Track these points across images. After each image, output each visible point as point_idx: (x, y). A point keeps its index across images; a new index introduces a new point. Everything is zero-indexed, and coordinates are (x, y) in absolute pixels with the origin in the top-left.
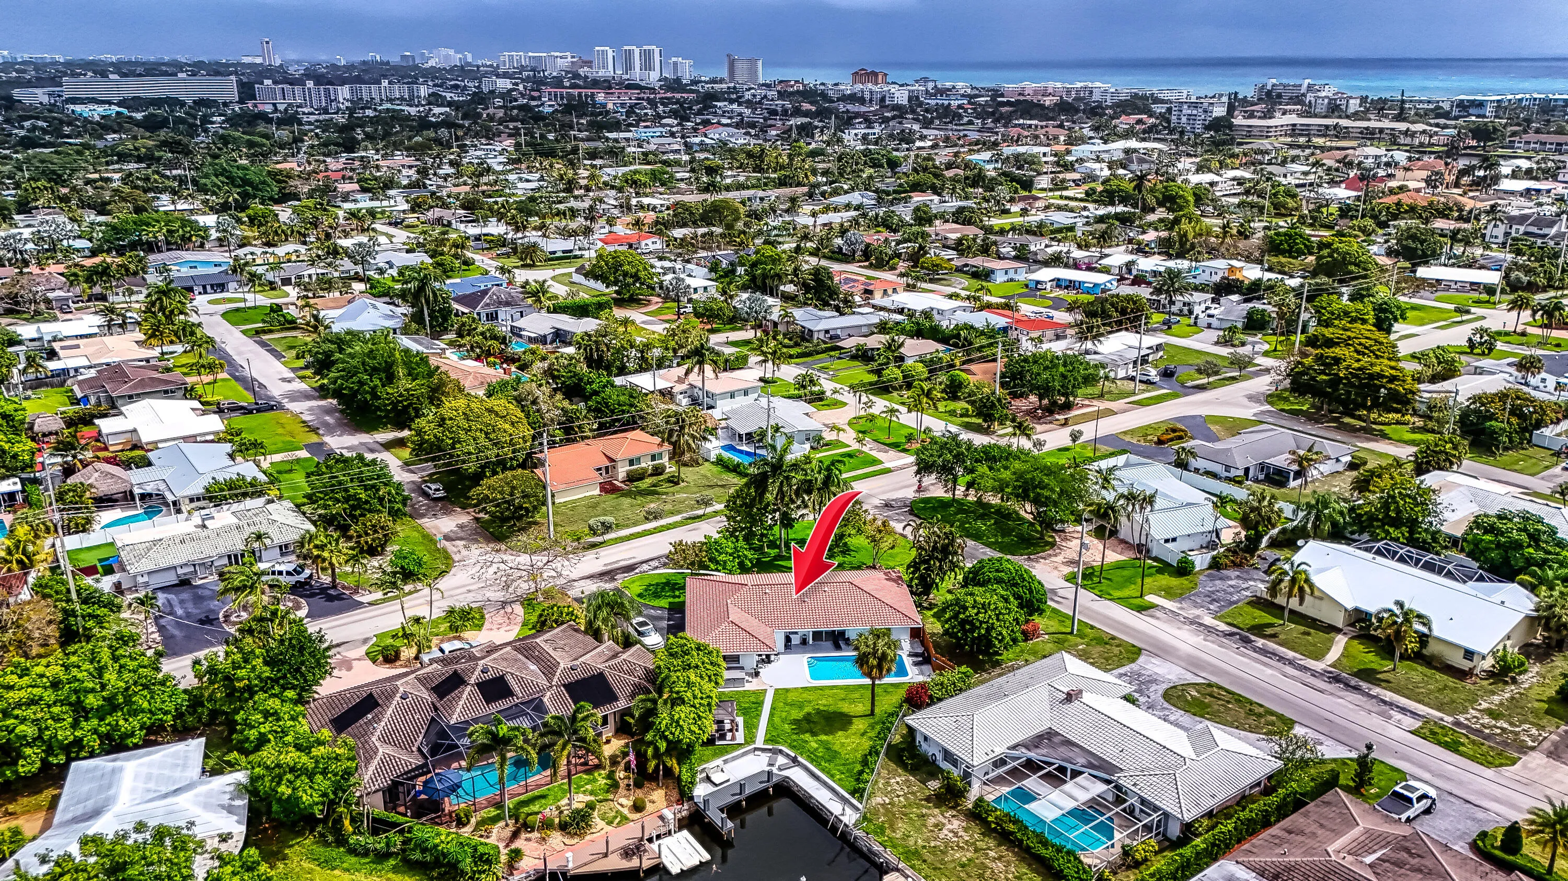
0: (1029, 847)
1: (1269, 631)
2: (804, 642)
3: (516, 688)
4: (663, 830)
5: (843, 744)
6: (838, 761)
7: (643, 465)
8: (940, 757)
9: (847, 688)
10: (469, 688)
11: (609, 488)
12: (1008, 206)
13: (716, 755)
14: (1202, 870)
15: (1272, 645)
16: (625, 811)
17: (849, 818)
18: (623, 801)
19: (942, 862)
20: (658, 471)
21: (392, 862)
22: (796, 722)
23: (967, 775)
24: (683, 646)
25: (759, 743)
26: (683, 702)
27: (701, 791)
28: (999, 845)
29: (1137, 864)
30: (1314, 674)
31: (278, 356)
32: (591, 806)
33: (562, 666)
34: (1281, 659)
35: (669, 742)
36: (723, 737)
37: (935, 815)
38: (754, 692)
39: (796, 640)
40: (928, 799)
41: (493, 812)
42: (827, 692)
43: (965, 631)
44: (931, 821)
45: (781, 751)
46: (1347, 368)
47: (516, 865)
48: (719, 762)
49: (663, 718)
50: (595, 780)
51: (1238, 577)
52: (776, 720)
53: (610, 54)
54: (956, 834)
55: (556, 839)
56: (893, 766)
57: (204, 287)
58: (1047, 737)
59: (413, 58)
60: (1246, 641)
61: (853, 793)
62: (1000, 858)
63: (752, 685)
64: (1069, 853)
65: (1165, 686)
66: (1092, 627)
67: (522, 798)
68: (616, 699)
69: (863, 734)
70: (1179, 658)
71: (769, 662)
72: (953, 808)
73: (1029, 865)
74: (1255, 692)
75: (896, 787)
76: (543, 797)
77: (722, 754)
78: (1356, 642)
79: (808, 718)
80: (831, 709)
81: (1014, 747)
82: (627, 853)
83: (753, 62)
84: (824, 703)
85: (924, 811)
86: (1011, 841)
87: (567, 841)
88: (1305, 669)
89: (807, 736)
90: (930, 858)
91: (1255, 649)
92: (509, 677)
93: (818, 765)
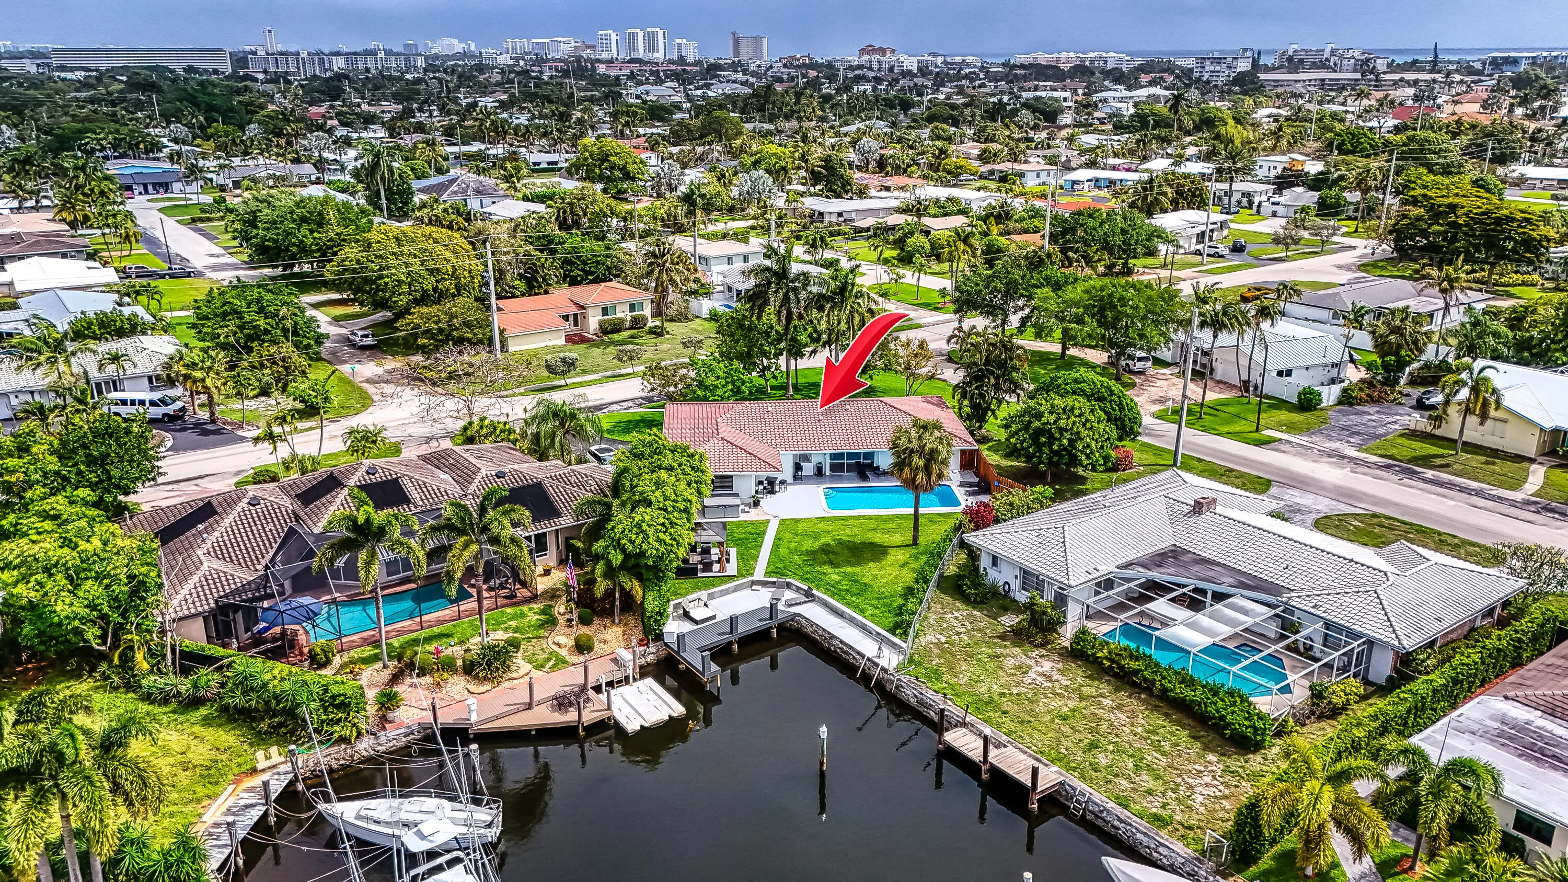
0: (1165, 690)
1: (1438, 461)
2: (819, 472)
3: (415, 495)
4: (618, 676)
5: (875, 577)
6: (869, 595)
7: (620, 315)
8: (1015, 585)
9: (878, 518)
10: (345, 492)
11: (574, 339)
12: (1031, 134)
13: (697, 588)
14: (1454, 707)
15: (1444, 476)
16: (564, 653)
17: (889, 660)
18: (562, 640)
19: (1031, 712)
20: (638, 323)
21: (203, 711)
22: (808, 553)
23: (1061, 600)
24: (650, 444)
25: (759, 573)
26: (649, 504)
27: (673, 628)
28: (1117, 690)
29: (1335, 712)
30: (1513, 504)
31: (210, 237)
32: (515, 645)
33: (484, 472)
34: (1463, 489)
35: (627, 556)
36: (708, 567)
37: (1015, 655)
38: (752, 523)
39: (808, 469)
40: (1003, 637)
41: (368, 651)
42: (851, 522)
43: (1039, 446)
44: (1010, 663)
45: (789, 585)
46: (1467, 215)
47: (390, 715)
48: (703, 594)
49: (621, 522)
50: (522, 615)
51: (1378, 412)
52: (783, 551)
53: (614, 37)
54: (1048, 678)
55: (457, 685)
56: (948, 599)
57: (145, 186)
58: (1172, 556)
59: (416, 46)
60: (1412, 473)
61: (892, 631)
62: (1120, 707)
63: (753, 515)
64: (1231, 693)
65: (1314, 516)
66: (1199, 460)
67: (414, 635)
68: (558, 515)
69: (903, 566)
70: (1324, 489)
71: (772, 492)
72: (1042, 645)
73: (1167, 715)
74: (1438, 522)
75: (955, 623)
76: (447, 636)
77: (706, 587)
78: (1558, 471)
79: (825, 550)
80: (857, 540)
81: (1127, 566)
82: (561, 703)
83: (758, 40)
84: (845, 534)
85: (999, 651)
86: (1134, 685)
87: (472, 688)
88: (1500, 499)
89: (826, 568)
90: (1013, 709)
91: (1425, 480)
92: (406, 481)
93: (842, 599)
